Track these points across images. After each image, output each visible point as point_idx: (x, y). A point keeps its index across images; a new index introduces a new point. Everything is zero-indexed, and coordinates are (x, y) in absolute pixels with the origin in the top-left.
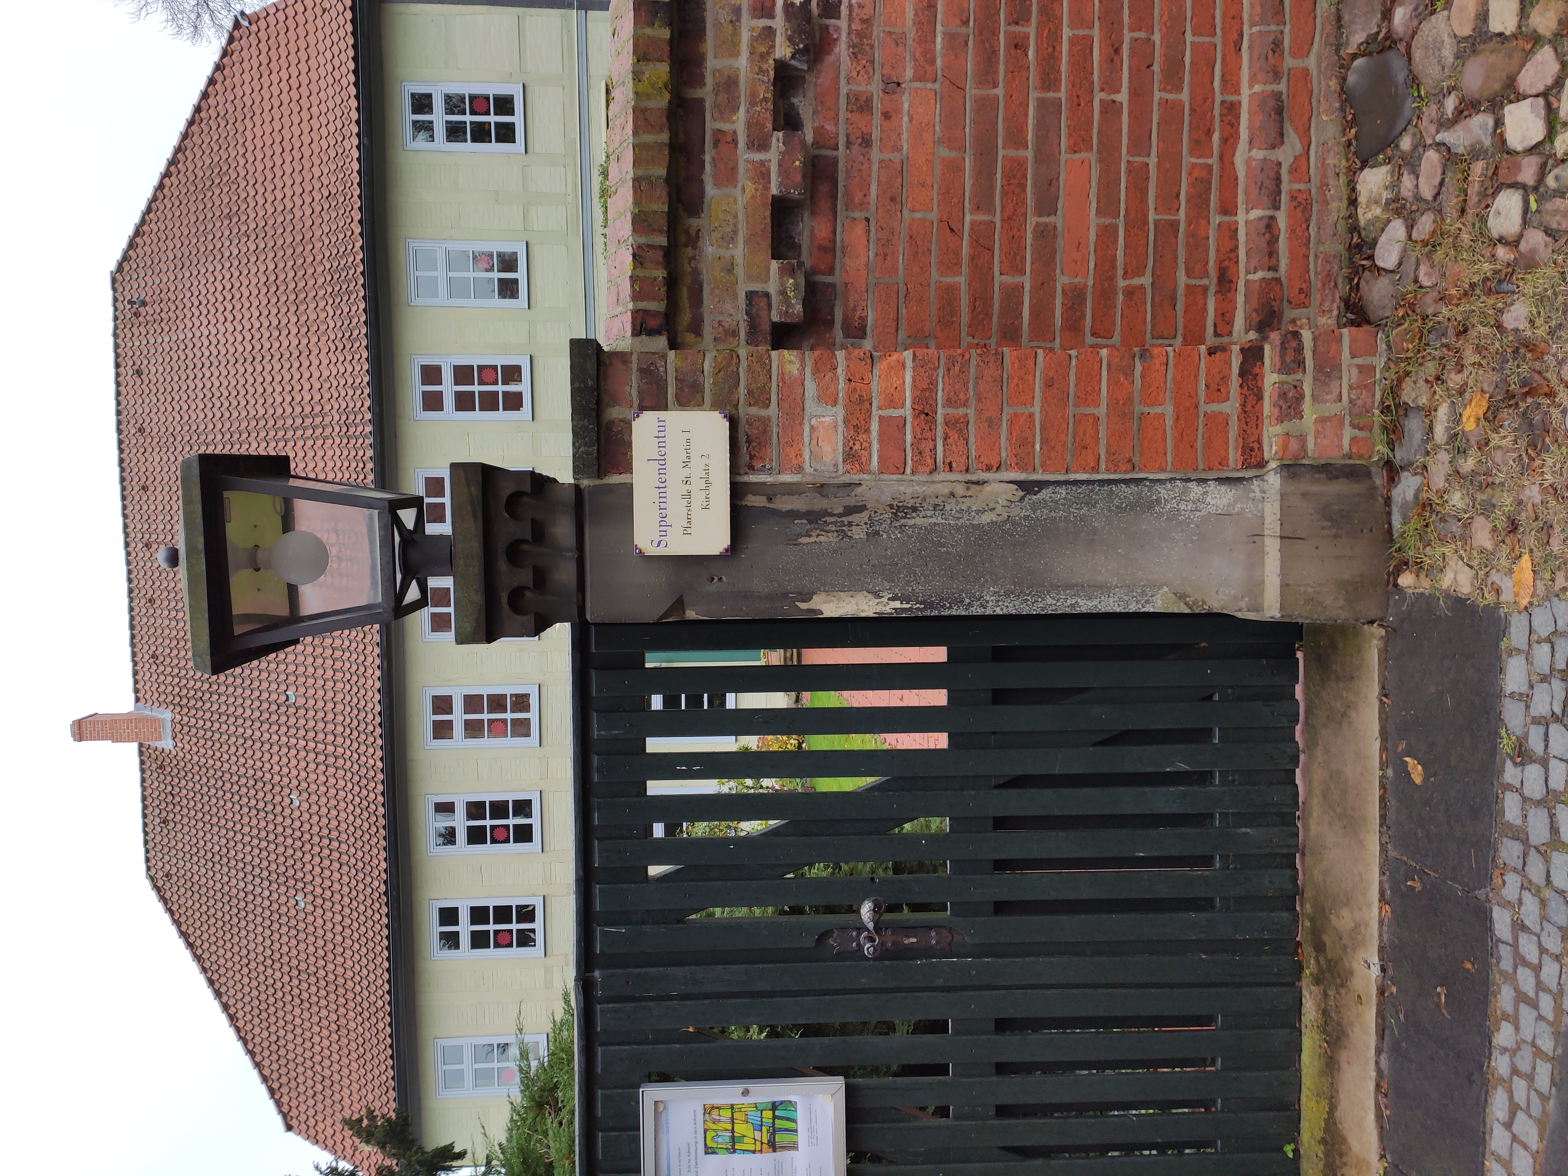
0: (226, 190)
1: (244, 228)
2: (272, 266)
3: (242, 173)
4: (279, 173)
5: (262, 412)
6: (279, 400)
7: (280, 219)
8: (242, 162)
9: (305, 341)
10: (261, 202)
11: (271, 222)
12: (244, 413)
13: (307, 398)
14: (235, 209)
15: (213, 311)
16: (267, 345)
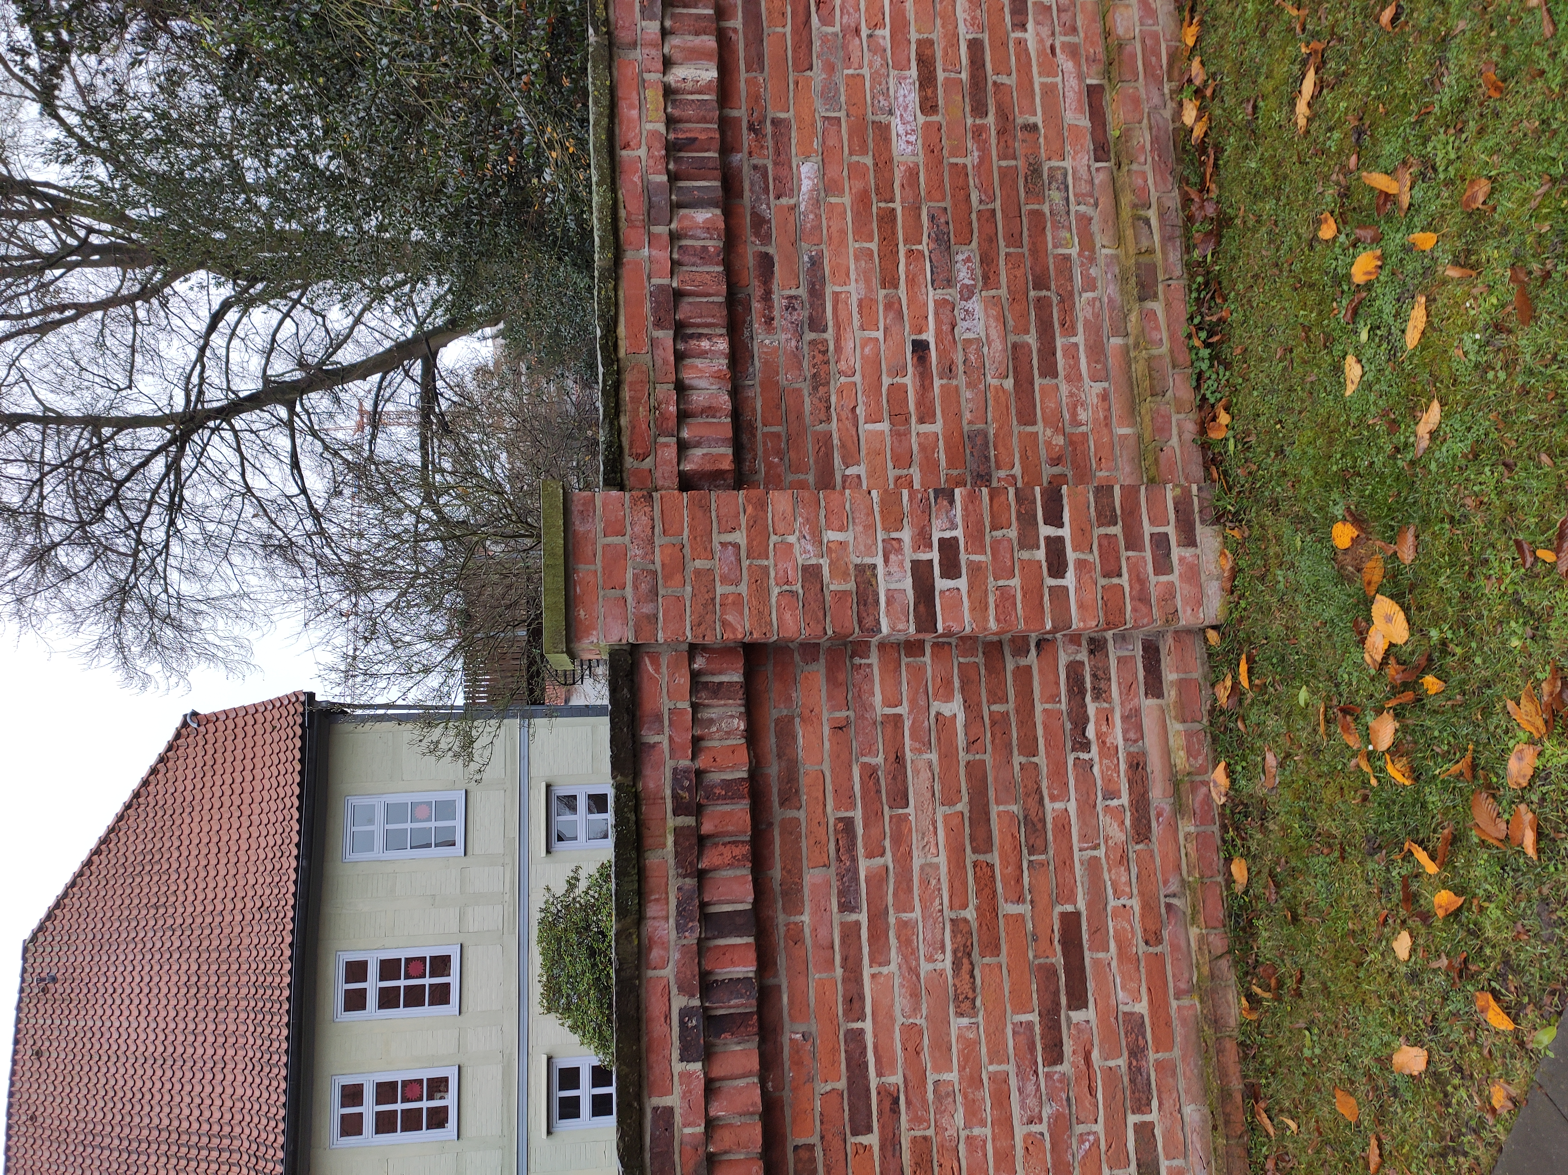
0: (156, 878)
1: (170, 922)
2: (194, 967)
3: (175, 865)
4: (213, 873)
5: (166, 1122)
6: (186, 1112)
7: (209, 919)
8: (176, 854)
9: (221, 1052)
10: (191, 898)
11: (199, 920)
12: (147, 1120)
13: (217, 1115)
14: (163, 900)
15: (127, 1002)
16: (180, 1050)
